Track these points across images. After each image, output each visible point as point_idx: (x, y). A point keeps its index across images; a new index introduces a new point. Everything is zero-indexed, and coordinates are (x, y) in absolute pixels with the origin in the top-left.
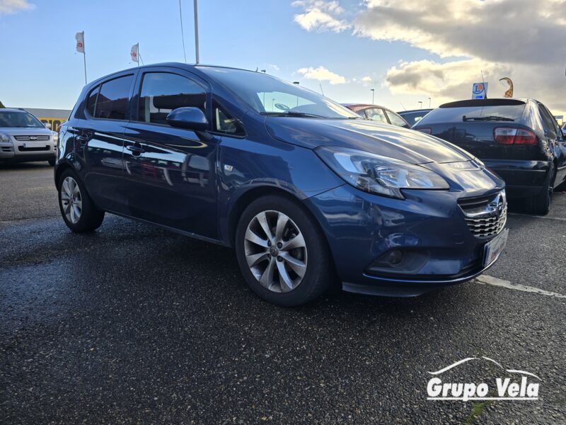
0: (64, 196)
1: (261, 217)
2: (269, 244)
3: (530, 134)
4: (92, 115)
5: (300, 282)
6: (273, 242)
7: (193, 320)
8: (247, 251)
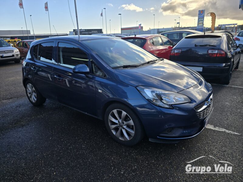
0: (28, 91)
1: (115, 111)
2: (119, 122)
3: (223, 52)
4: (37, 58)
5: (132, 138)
6: (120, 121)
7: (91, 155)
8: (110, 124)
